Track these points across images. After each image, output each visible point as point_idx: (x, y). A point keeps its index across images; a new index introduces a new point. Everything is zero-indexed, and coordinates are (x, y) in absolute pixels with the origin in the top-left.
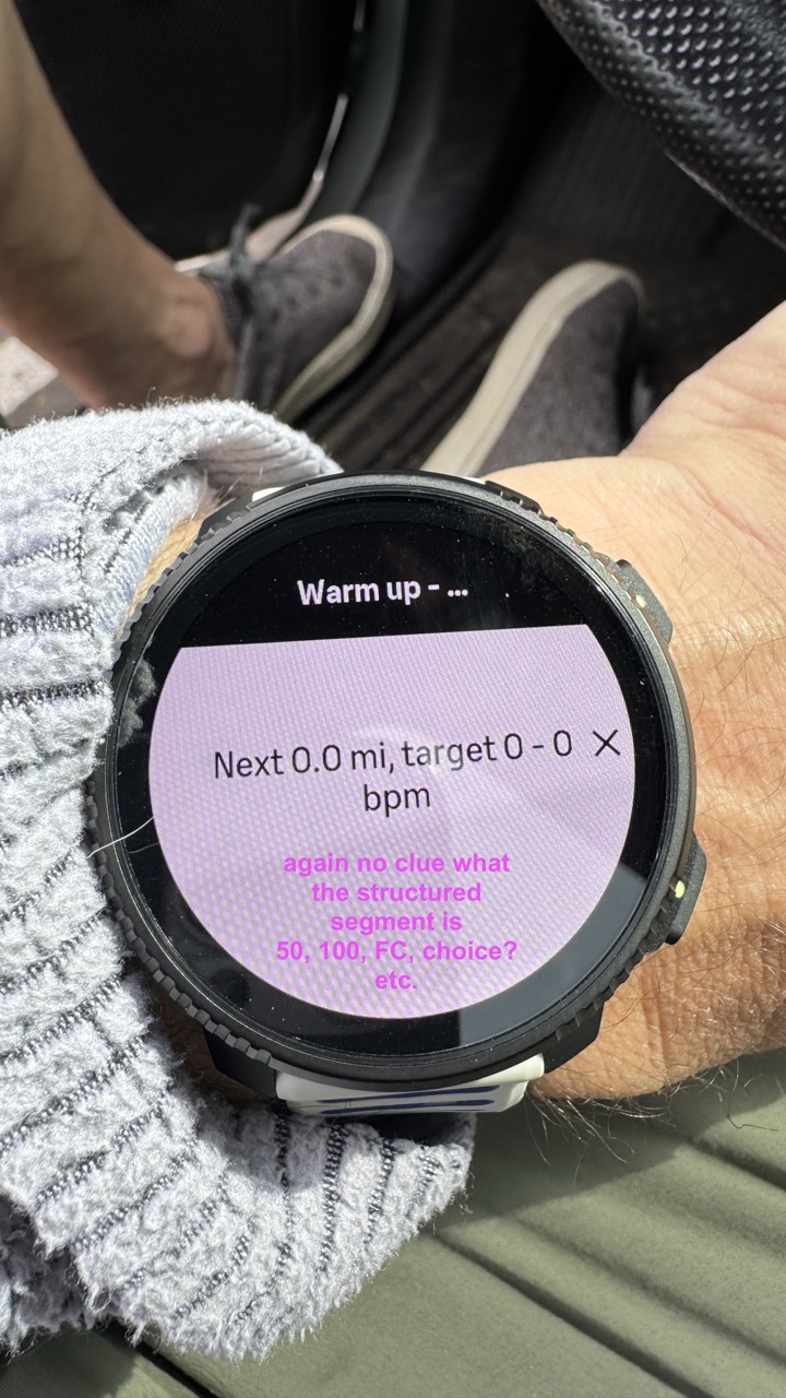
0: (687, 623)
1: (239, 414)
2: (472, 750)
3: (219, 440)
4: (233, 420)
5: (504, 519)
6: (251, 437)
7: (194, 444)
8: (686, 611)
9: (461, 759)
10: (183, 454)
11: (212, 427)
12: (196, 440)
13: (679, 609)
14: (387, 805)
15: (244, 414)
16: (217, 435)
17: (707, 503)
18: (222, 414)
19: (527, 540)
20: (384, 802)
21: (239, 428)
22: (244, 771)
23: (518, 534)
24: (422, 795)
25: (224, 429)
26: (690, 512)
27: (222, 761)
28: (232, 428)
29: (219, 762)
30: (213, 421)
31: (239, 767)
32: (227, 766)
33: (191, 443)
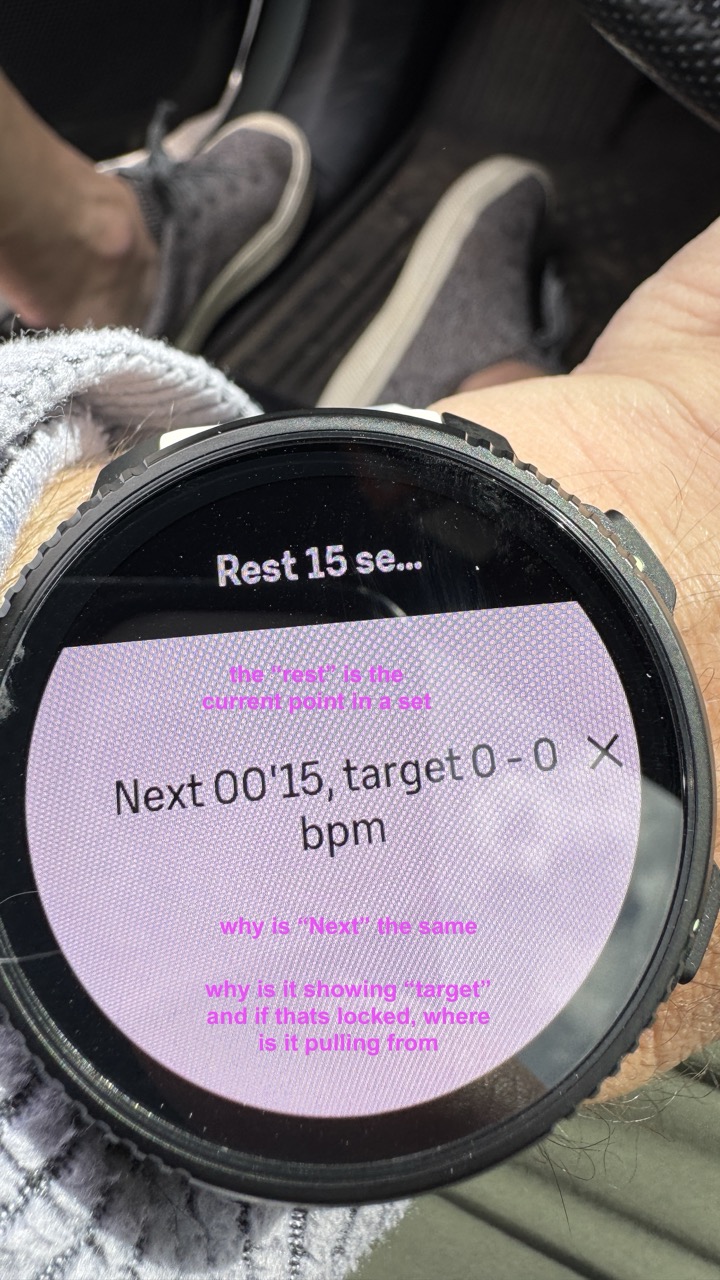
0: (686, 575)
1: (121, 345)
2: (431, 767)
3: (97, 381)
4: (114, 352)
5: (471, 470)
6: (136, 371)
7: (64, 390)
8: (685, 561)
9: (418, 780)
10: (49, 405)
11: (85, 367)
12: (65, 385)
13: (676, 556)
14: (332, 843)
15: (127, 343)
16: (93, 374)
17: (691, 424)
18: (100, 347)
19: (500, 496)
20: (326, 838)
21: (121, 362)
22: (154, 804)
23: (489, 489)
24: (376, 826)
25: (102, 368)
26: (674, 437)
27: (125, 792)
28: (112, 364)
29: (122, 793)
30: (87, 359)
31: (147, 800)
32: (134, 799)
33: (59, 389)
